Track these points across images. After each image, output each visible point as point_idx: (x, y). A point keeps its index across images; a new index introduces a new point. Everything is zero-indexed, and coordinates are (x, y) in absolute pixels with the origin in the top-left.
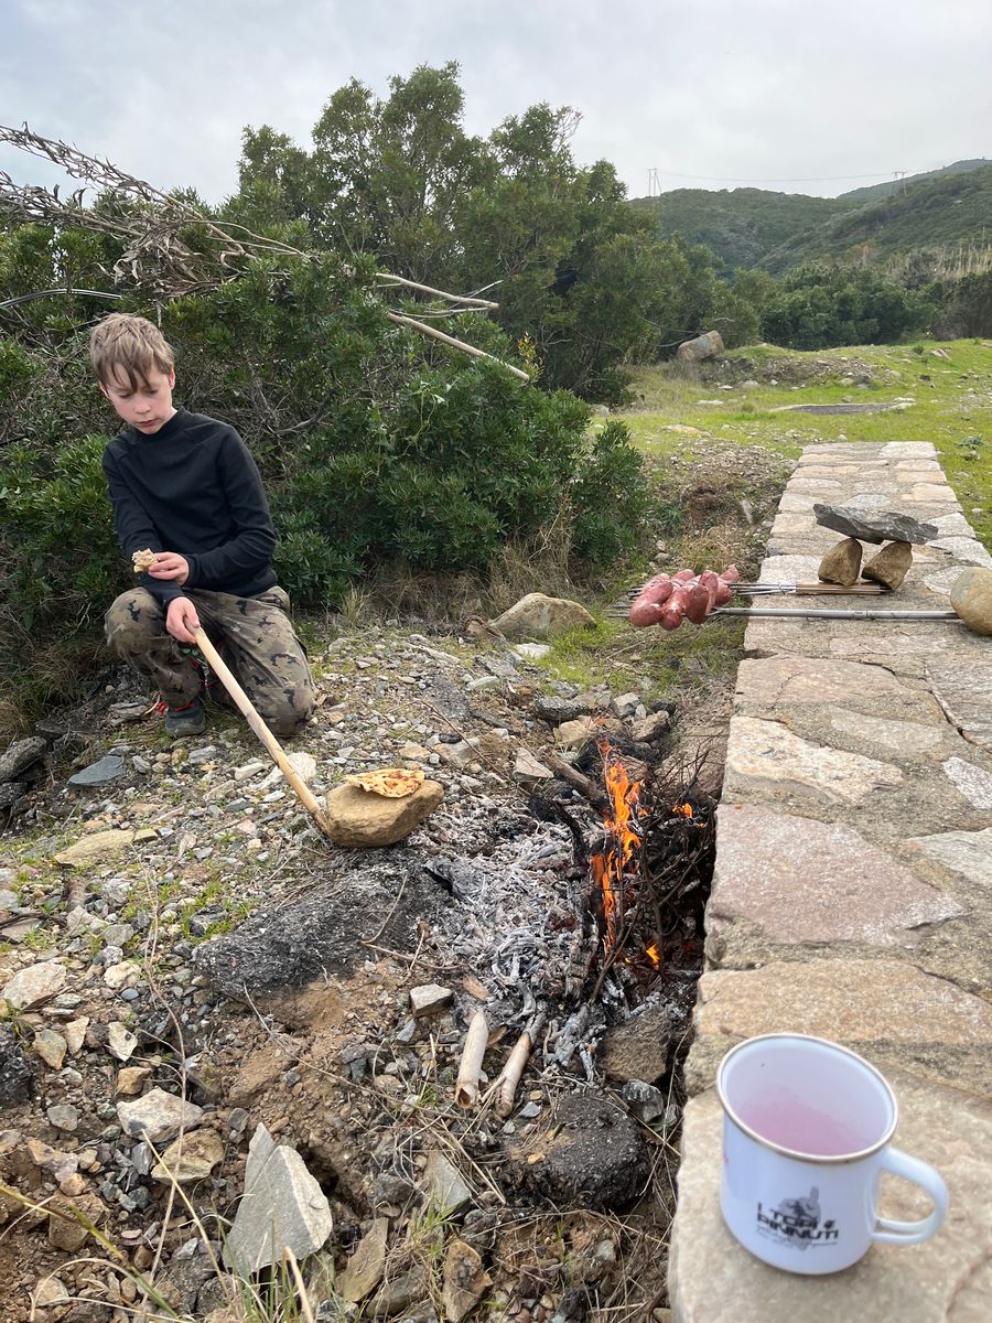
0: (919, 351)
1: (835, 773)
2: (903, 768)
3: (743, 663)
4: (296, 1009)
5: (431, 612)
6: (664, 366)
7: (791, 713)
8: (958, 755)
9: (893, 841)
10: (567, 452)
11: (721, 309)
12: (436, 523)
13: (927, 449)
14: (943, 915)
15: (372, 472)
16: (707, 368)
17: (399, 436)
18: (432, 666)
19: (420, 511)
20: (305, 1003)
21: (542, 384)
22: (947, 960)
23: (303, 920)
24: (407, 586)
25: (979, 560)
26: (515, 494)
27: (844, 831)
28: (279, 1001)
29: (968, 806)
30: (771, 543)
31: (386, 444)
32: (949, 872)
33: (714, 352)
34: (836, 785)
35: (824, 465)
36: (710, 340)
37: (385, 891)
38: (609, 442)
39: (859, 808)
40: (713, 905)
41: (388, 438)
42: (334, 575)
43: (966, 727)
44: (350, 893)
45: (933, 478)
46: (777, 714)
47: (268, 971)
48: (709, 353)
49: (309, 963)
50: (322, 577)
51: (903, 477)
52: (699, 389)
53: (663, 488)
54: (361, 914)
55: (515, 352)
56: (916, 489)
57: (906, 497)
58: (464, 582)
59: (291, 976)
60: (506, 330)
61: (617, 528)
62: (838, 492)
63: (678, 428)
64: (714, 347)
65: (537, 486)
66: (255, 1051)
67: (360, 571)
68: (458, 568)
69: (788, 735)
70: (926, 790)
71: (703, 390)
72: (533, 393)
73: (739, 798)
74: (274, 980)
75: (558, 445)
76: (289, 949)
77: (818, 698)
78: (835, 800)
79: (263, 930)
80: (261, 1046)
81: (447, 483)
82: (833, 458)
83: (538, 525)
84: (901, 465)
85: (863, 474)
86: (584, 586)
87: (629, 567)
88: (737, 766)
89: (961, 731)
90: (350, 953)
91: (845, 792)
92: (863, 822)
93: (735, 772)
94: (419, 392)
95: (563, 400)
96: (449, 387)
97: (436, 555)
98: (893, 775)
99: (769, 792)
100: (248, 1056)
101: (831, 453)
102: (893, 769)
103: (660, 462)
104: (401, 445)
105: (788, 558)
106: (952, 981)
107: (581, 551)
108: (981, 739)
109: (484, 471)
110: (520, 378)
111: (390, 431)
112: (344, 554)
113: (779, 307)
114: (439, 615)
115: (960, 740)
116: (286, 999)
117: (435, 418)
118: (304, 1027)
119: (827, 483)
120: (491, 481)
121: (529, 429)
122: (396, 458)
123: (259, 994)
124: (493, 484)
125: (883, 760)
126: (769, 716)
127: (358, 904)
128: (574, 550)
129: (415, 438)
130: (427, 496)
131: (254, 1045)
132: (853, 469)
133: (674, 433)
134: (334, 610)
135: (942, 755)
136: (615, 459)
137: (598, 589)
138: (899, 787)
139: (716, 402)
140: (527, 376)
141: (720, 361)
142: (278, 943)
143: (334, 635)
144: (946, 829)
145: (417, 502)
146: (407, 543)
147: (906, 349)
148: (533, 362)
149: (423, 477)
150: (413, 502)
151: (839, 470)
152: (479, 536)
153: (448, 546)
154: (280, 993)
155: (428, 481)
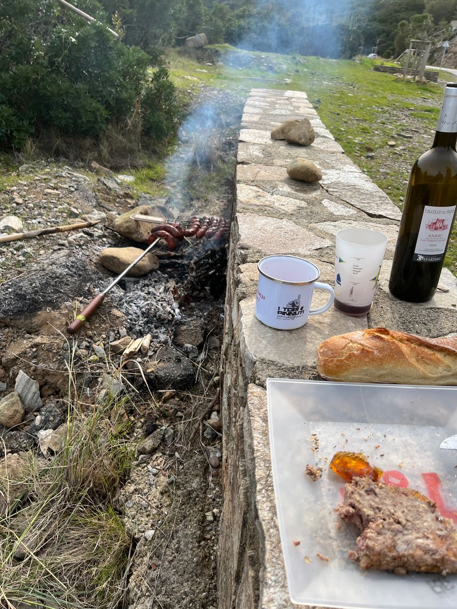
0: (294, 58)
1: (281, 203)
2: (307, 202)
3: (238, 166)
4: (32, 323)
5: (72, 156)
6: (178, 49)
7: (261, 183)
8: (327, 198)
9: (306, 224)
10: (138, 80)
11: (206, 22)
12: (73, 108)
13: (304, 95)
14: (326, 246)
15: (36, 76)
16: (199, 52)
17: (50, 58)
18: (76, 181)
19: (64, 100)
20: (36, 320)
21: (125, 41)
22: (329, 258)
23: (31, 284)
24: (58, 142)
25: (328, 136)
26: (113, 98)
27: (287, 221)
28: (23, 320)
29: (332, 214)
30: (242, 124)
31: (44, 61)
32: (327, 233)
33: (203, 44)
34: (282, 207)
35: (261, 97)
36: (201, 37)
37: (71, 273)
38: (159, 77)
39: (292, 214)
40: (240, 244)
41: (45, 59)
42: (18, 131)
43: (329, 190)
44: (53, 273)
45: (307, 105)
46: (256, 183)
47: (15, 307)
48: (200, 45)
49: (37, 302)
50: (12, 132)
51: (294, 104)
52: (195, 63)
53: (184, 105)
54: (60, 282)
55: (110, 22)
56: (301, 109)
57: (297, 111)
58: (88, 142)
59: (28, 309)
60: (106, 9)
61: (164, 121)
62: (268, 107)
63: (189, 77)
64: (203, 42)
65: (125, 95)
66: (12, 343)
67: (33, 130)
68: (85, 134)
69: (261, 190)
70: (316, 209)
71: (198, 64)
72: (120, 45)
73: (245, 211)
74: (19, 311)
75: (134, 76)
76: (26, 297)
77: (272, 179)
78: (283, 212)
79: (10, 290)
80: (15, 340)
81: (77, 86)
82: (264, 94)
83: (126, 116)
84: (293, 100)
85: (278, 102)
86: (148, 150)
87: (169, 143)
88: (242, 200)
89: (327, 191)
90: (57, 298)
91: (286, 209)
92: (294, 218)
93: (242, 202)
94: (61, 34)
95: (135, 52)
96: (77, 34)
97: (73, 126)
98: (304, 204)
99: (256, 208)
100: (9, 345)
101: (264, 92)
102: (303, 202)
103: (184, 92)
104: (51, 63)
105: (251, 130)
106: (331, 263)
107: (147, 132)
108: (335, 194)
109: (97, 83)
110: (114, 36)
111: (46, 54)
112: (22, 120)
113: (233, 27)
114: (76, 158)
115: (327, 194)
116: (26, 319)
117: (70, 50)
118: (37, 331)
119: (263, 104)
120: (100, 89)
121: (119, 64)
122: (50, 70)
123: (12, 317)
124: (102, 91)
125: (299, 199)
126: (252, 184)
127: (57, 278)
128: (143, 131)
129: (60, 60)
130: (67, 93)
131: (12, 340)
132: (273, 99)
133: (187, 79)
134: (19, 150)
135: (321, 198)
136: (163, 86)
137: (154, 152)
138: (306, 208)
139: (204, 71)
140: (117, 35)
141: (206, 50)
142: (19, 295)
143: (21, 163)
144: (325, 221)
145: (62, 95)
146: (57, 117)
147: (290, 57)
148: (121, 28)
149: (64, 82)
150: (59, 95)
151: (267, 99)
152: (96, 118)
153: (80, 121)
154: (23, 317)
155: (68, 84)
